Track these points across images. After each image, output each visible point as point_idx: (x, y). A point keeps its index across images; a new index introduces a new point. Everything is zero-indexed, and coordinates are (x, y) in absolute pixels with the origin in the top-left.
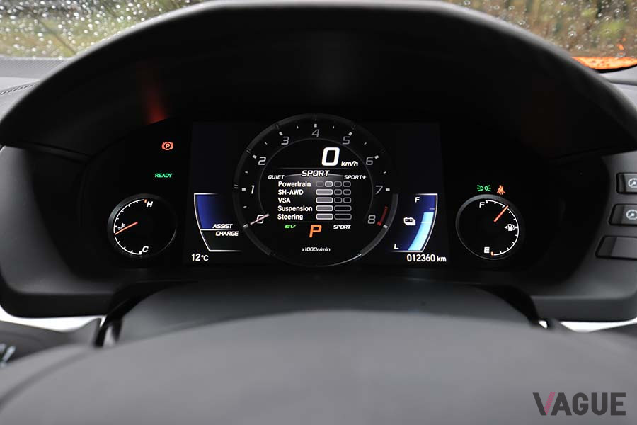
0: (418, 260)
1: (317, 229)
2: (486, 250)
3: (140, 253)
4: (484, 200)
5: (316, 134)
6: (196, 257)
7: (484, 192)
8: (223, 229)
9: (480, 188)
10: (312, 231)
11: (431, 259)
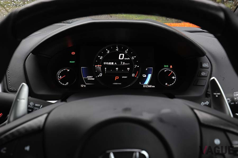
0: (146, 87)
1: (117, 78)
2: (166, 84)
3: (66, 84)
4: (166, 70)
5: (117, 50)
6: (82, 86)
7: (166, 67)
8: (90, 78)
9: (165, 66)
10: (116, 78)
11: (150, 86)
